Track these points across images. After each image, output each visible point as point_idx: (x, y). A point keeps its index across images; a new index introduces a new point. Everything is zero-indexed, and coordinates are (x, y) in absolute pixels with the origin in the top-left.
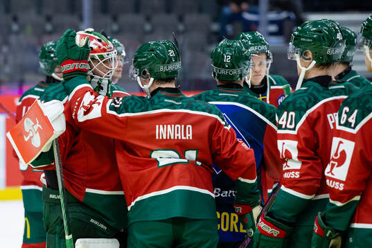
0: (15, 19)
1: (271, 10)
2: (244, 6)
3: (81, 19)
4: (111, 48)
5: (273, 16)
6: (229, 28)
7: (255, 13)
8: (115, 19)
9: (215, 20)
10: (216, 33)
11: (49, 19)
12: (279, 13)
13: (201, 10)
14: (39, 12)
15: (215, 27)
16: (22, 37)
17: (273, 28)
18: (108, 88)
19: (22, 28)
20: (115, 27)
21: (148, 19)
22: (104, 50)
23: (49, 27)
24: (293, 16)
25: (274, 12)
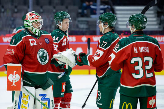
0: (3, 7)
1: (101, 5)
2: (91, 3)
3: (28, 7)
4: (40, 18)
5: (102, 7)
6: (85, 11)
7: (95, 6)
8: (42, 7)
9: (80, 8)
10: (80, 13)
11: (16, 7)
12: (104, 6)
13: (74, 5)
14: (12, 5)
15: (80, 11)
16: (5, 14)
17: (102, 11)
18: (39, 32)
19: (5, 10)
20: (41, 11)
21: (54, 8)
22: (38, 19)
23: (16, 10)
24: (109, 7)
25: (102, 5)
